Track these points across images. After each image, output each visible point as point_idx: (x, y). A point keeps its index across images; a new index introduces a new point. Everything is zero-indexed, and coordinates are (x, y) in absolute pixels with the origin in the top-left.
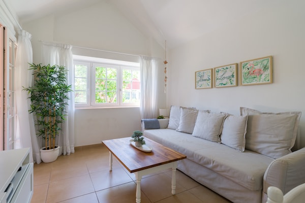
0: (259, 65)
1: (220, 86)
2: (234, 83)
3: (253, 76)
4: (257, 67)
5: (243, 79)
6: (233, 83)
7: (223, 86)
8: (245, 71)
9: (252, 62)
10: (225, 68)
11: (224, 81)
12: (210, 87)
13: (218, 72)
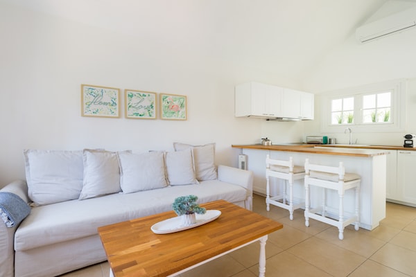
0: (177, 102)
1: (135, 116)
2: (154, 116)
3: (172, 111)
4: (176, 103)
5: (163, 113)
6: (152, 115)
7: (139, 117)
8: (164, 104)
9: (171, 97)
10: (142, 94)
11: (141, 111)
12: (117, 116)
13: (132, 96)
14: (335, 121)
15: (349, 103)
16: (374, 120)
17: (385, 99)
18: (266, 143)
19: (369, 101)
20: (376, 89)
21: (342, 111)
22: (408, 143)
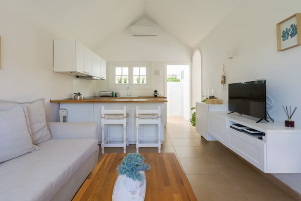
14: (117, 82)
15: (126, 70)
17: (143, 70)
18: (78, 97)
19: (136, 70)
21: (122, 75)
22: (156, 94)
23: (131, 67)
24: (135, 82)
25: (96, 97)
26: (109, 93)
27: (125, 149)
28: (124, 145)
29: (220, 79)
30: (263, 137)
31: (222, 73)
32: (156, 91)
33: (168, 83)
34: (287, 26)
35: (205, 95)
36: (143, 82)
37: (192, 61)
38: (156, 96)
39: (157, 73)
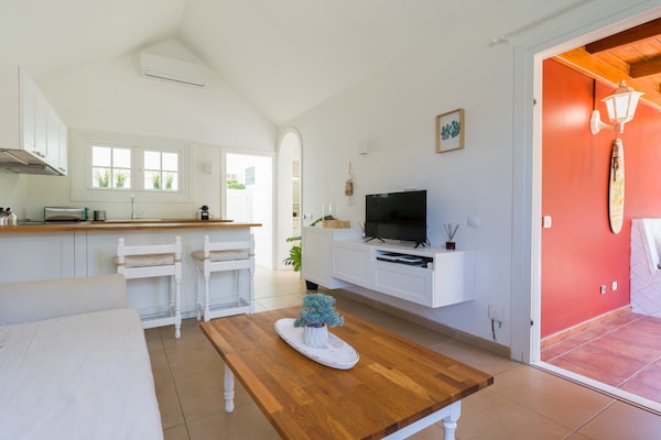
15: (123, 157)
16: (157, 185)
17: (171, 161)
19: (151, 159)
20: (162, 146)
21: (112, 168)
22: (205, 214)
23: (137, 149)
24: (149, 185)
25: (28, 221)
26: (74, 211)
27: (178, 327)
28: (177, 321)
29: (343, 188)
30: (429, 264)
31: (347, 178)
32: (205, 208)
33: (229, 191)
34: (446, 122)
35: (308, 215)
36: (169, 185)
37: (276, 149)
38: (205, 218)
39: (205, 168)
